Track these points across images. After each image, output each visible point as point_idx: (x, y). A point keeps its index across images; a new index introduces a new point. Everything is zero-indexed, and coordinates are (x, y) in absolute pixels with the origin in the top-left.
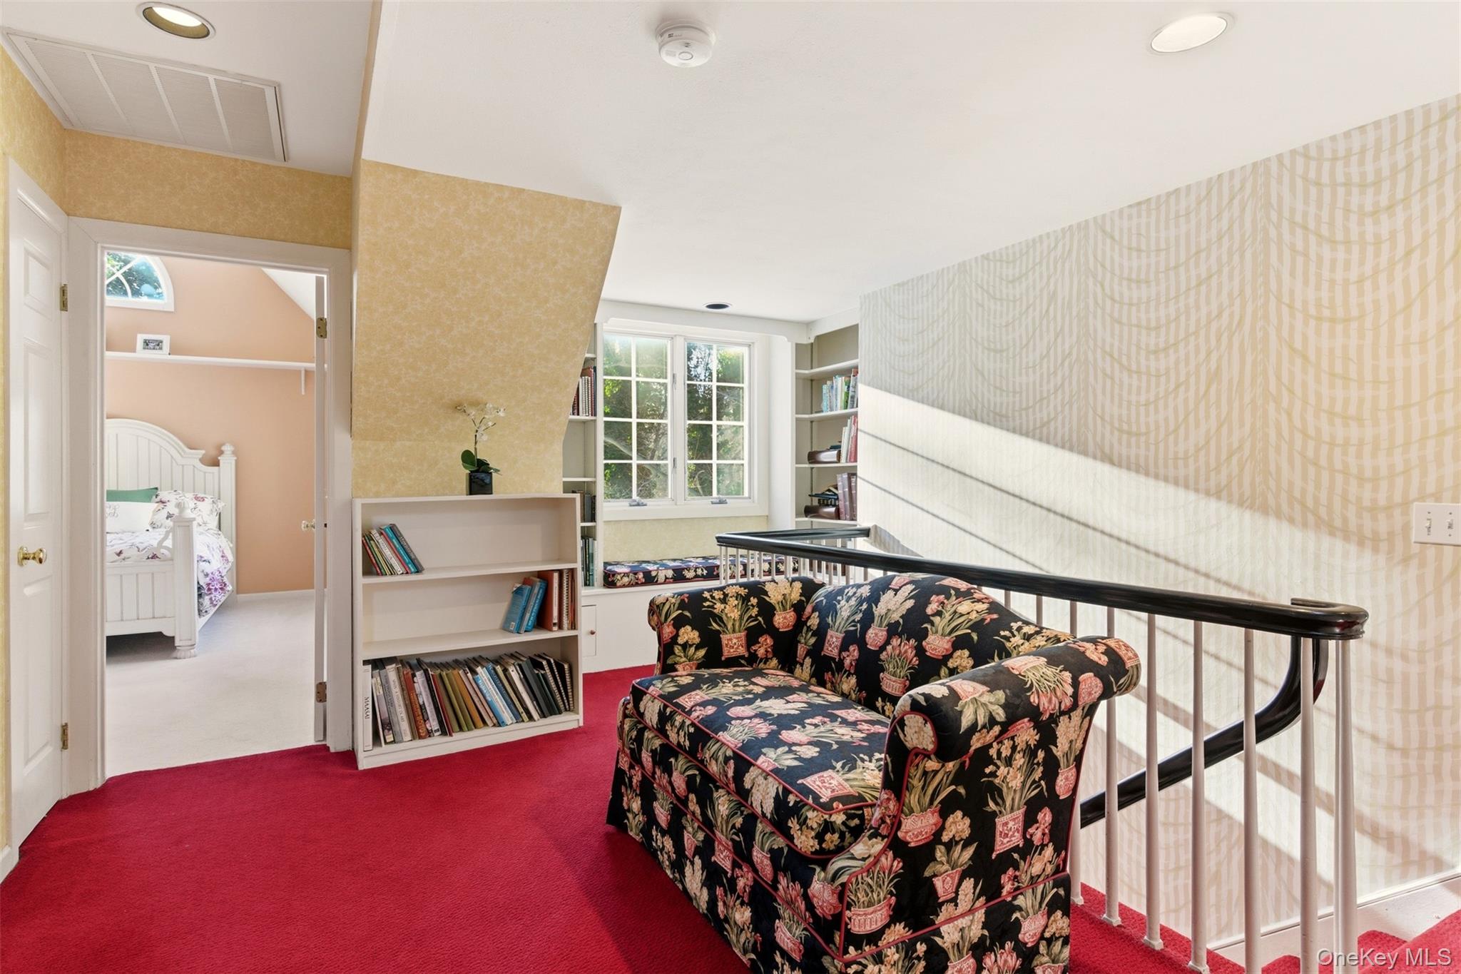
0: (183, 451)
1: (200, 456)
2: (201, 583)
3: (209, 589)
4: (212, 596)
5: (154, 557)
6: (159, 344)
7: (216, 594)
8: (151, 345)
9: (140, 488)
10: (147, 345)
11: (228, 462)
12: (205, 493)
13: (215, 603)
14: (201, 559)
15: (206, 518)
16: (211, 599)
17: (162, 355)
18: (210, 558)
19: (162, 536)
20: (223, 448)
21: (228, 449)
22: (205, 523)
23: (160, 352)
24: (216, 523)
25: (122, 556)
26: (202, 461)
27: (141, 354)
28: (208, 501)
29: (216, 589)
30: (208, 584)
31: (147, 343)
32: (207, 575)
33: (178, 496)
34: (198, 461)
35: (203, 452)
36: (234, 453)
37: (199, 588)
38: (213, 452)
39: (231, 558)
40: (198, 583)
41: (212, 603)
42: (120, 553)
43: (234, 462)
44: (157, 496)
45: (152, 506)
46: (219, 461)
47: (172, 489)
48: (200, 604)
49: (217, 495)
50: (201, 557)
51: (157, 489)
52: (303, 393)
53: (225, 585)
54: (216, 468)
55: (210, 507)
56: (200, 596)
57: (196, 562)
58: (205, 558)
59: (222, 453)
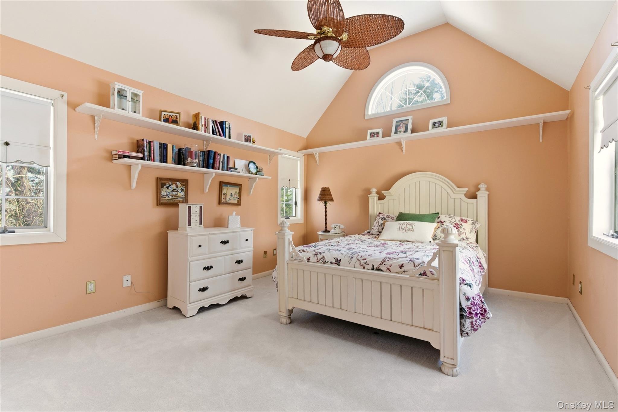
0: (454, 188)
1: (465, 193)
2: (464, 306)
3: (470, 313)
4: (474, 320)
5: (425, 274)
6: (440, 123)
7: (475, 318)
8: (437, 125)
9: (430, 213)
10: (435, 125)
11: (482, 196)
12: (468, 217)
13: (475, 327)
14: (463, 282)
15: (468, 235)
16: (472, 323)
17: (443, 130)
18: (472, 283)
19: (431, 257)
20: (480, 186)
21: (483, 186)
22: (468, 238)
23: (442, 128)
24: (475, 238)
25: (403, 269)
26: (466, 195)
27: (432, 131)
28: (470, 222)
29: (476, 314)
30: (470, 308)
31: (434, 124)
32: (468, 299)
33: (450, 219)
34: (463, 195)
35: (467, 189)
36: (487, 189)
37: (461, 309)
38: (473, 190)
39: (485, 266)
40: (460, 304)
41: (472, 327)
42: (401, 266)
43: (487, 196)
44: (438, 218)
45: (435, 225)
46: (477, 195)
47: (448, 214)
48: (462, 325)
49: (475, 219)
50: (464, 280)
51: (438, 213)
52: (541, 140)
53: (485, 311)
54: (474, 201)
55: (471, 226)
56: (462, 316)
57: (458, 285)
58: (467, 282)
59: (479, 189)
